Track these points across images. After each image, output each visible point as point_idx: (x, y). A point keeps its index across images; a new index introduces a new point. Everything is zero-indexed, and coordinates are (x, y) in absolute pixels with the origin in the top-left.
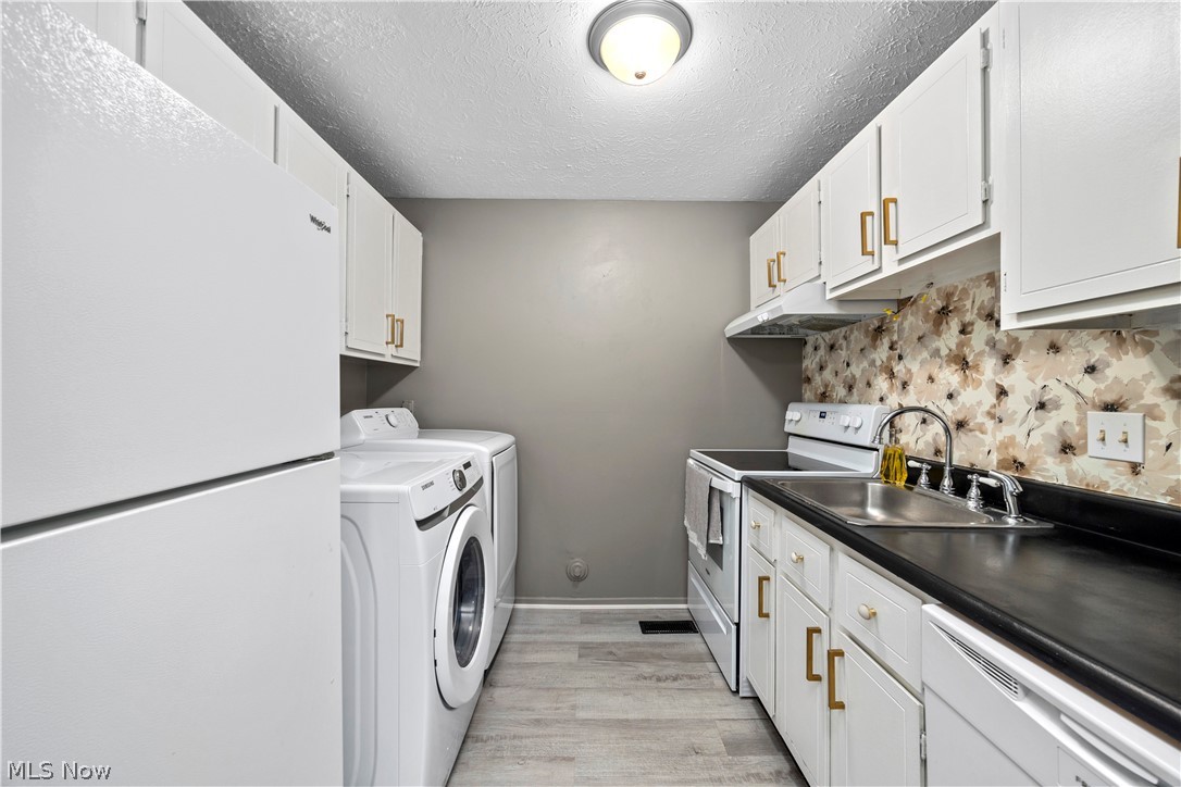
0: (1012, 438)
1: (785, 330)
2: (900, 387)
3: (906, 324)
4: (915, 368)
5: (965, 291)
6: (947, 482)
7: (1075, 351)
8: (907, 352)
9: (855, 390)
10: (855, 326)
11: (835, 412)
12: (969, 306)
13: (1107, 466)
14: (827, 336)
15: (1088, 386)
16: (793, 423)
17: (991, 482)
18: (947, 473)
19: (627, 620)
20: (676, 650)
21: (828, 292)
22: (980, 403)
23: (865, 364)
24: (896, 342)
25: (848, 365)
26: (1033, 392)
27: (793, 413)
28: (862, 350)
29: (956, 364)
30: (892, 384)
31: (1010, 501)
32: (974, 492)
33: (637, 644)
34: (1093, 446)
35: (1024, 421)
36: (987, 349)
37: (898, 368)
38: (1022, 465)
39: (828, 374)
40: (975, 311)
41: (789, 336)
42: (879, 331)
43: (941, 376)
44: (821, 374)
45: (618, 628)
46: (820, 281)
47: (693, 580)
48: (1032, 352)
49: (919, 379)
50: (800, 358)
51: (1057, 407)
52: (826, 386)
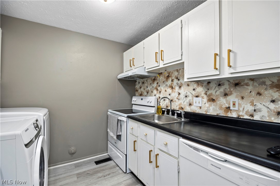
0: (181, 103)
1: (132, 78)
2: (159, 92)
3: (160, 79)
4: (162, 88)
5: (172, 72)
6: (170, 113)
7: (192, 86)
8: (161, 85)
9: (149, 93)
10: (149, 78)
11: (145, 98)
12: (173, 76)
13: (196, 107)
14: (142, 80)
15: (194, 93)
16: (134, 101)
17: (179, 112)
18: (170, 111)
19: (91, 162)
20: (107, 167)
21: (146, 70)
22: (175, 96)
23: (151, 87)
24: (158, 82)
25: (147, 87)
26: (185, 94)
27: (134, 99)
28: (150, 84)
29: (171, 88)
30: (157, 92)
31: (183, 116)
32: (176, 114)
33: (95, 168)
34: (194, 104)
35: (183, 100)
36: (177, 85)
37: (159, 88)
38: (183, 108)
39: (142, 89)
40: (174, 77)
41: (133, 80)
42: (154, 80)
43: (168, 90)
44: (140, 89)
45: (88, 166)
46: (144, 67)
47: (110, 146)
48: (185, 86)
49: (163, 91)
50: (135, 85)
51: (189, 97)
52: (142, 92)
